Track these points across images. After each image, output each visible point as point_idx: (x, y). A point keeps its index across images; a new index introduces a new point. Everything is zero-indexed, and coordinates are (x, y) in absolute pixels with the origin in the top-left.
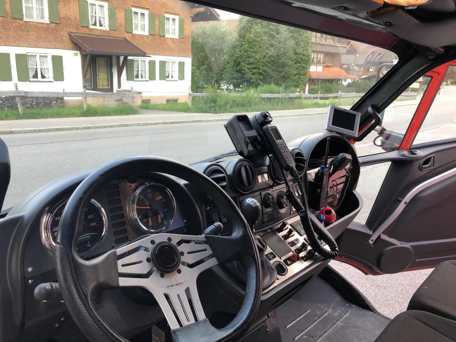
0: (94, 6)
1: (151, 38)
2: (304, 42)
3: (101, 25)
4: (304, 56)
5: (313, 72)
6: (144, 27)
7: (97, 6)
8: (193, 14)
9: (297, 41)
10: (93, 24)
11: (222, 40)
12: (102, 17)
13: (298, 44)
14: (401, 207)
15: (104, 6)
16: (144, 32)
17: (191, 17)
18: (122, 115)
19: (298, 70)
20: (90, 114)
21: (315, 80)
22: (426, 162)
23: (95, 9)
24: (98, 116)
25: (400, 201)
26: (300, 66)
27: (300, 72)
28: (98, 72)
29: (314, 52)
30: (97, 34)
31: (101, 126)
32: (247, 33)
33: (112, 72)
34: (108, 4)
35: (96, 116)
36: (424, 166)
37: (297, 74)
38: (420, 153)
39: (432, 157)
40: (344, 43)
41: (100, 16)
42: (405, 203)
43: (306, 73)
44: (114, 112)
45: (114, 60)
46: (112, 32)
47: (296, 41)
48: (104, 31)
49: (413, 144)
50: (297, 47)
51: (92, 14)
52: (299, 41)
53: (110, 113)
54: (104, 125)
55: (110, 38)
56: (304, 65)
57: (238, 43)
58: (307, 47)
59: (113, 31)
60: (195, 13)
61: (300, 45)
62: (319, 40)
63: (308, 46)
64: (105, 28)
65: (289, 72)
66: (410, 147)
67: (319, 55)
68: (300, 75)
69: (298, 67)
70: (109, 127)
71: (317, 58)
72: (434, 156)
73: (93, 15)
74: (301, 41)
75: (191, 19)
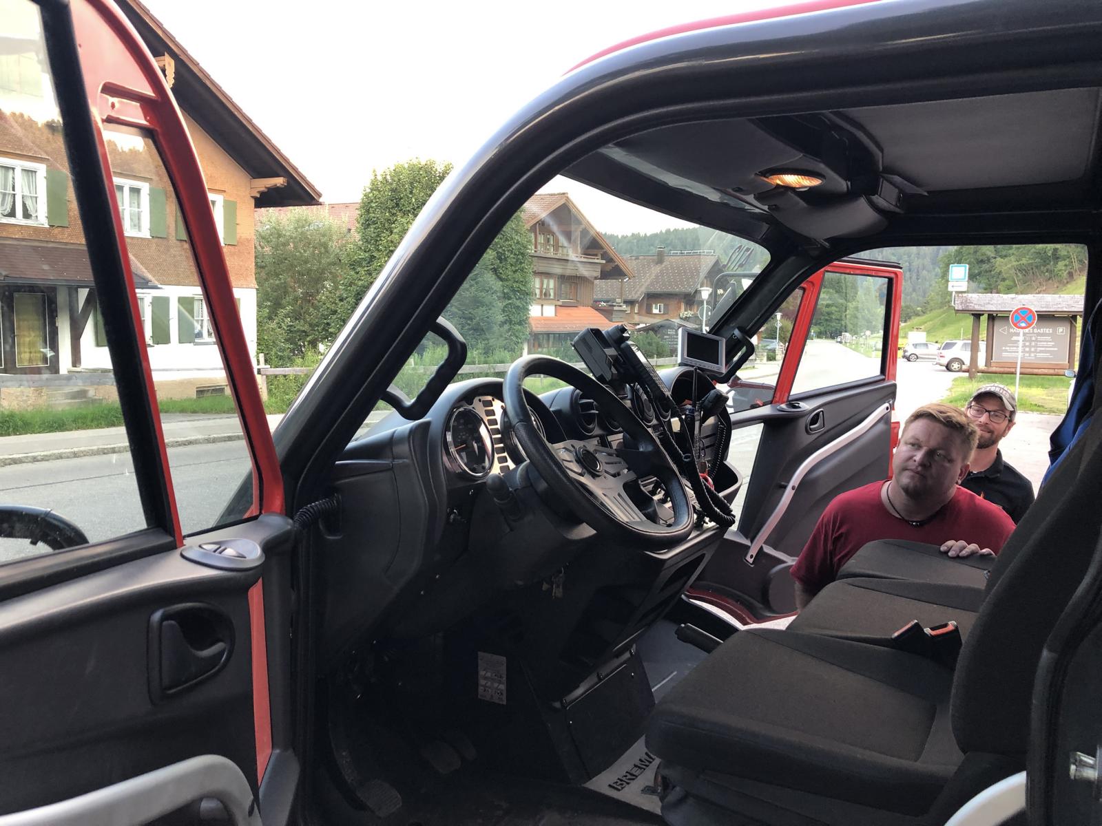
0: (11, 172)
1: (157, 245)
2: (515, 254)
3: (27, 215)
4: (517, 282)
5: (536, 319)
6: (139, 219)
7: (18, 171)
8: (258, 192)
9: (500, 250)
10: (6, 213)
11: (323, 250)
12: (31, 197)
13: (503, 257)
14: (788, 494)
15: (35, 172)
16: (140, 230)
17: (252, 197)
18: (96, 428)
19: (506, 314)
20: (11, 429)
21: (541, 337)
22: (814, 420)
23: (13, 178)
24: (33, 432)
25: (785, 487)
26: (510, 304)
27: (512, 317)
28: (19, 327)
29: (536, 273)
30: (17, 237)
31: (46, 456)
32: (383, 232)
33: (57, 328)
34: (48, 166)
35: (26, 434)
36: (812, 427)
37: (505, 323)
38: (805, 406)
39: (819, 413)
40: (596, 255)
41: (27, 193)
42: (793, 488)
43: (524, 320)
44: (75, 421)
45: (62, 298)
46: (56, 231)
47: (497, 253)
48: (36, 229)
49: (791, 393)
50: (501, 265)
51: (5, 189)
52: (504, 250)
53: (64, 424)
54: (56, 452)
55: (51, 245)
56: (518, 303)
57: (363, 255)
58: (521, 263)
59: (60, 229)
60: (263, 189)
61: (506, 259)
62: (542, 249)
63: (524, 263)
64: (38, 222)
65: (488, 317)
66: (788, 397)
67: (545, 281)
68: (510, 323)
69: (505, 307)
70: (68, 457)
71: (541, 289)
72: (822, 411)
73: (7, 192)
74: (508, 251)
75: (252, 202)
